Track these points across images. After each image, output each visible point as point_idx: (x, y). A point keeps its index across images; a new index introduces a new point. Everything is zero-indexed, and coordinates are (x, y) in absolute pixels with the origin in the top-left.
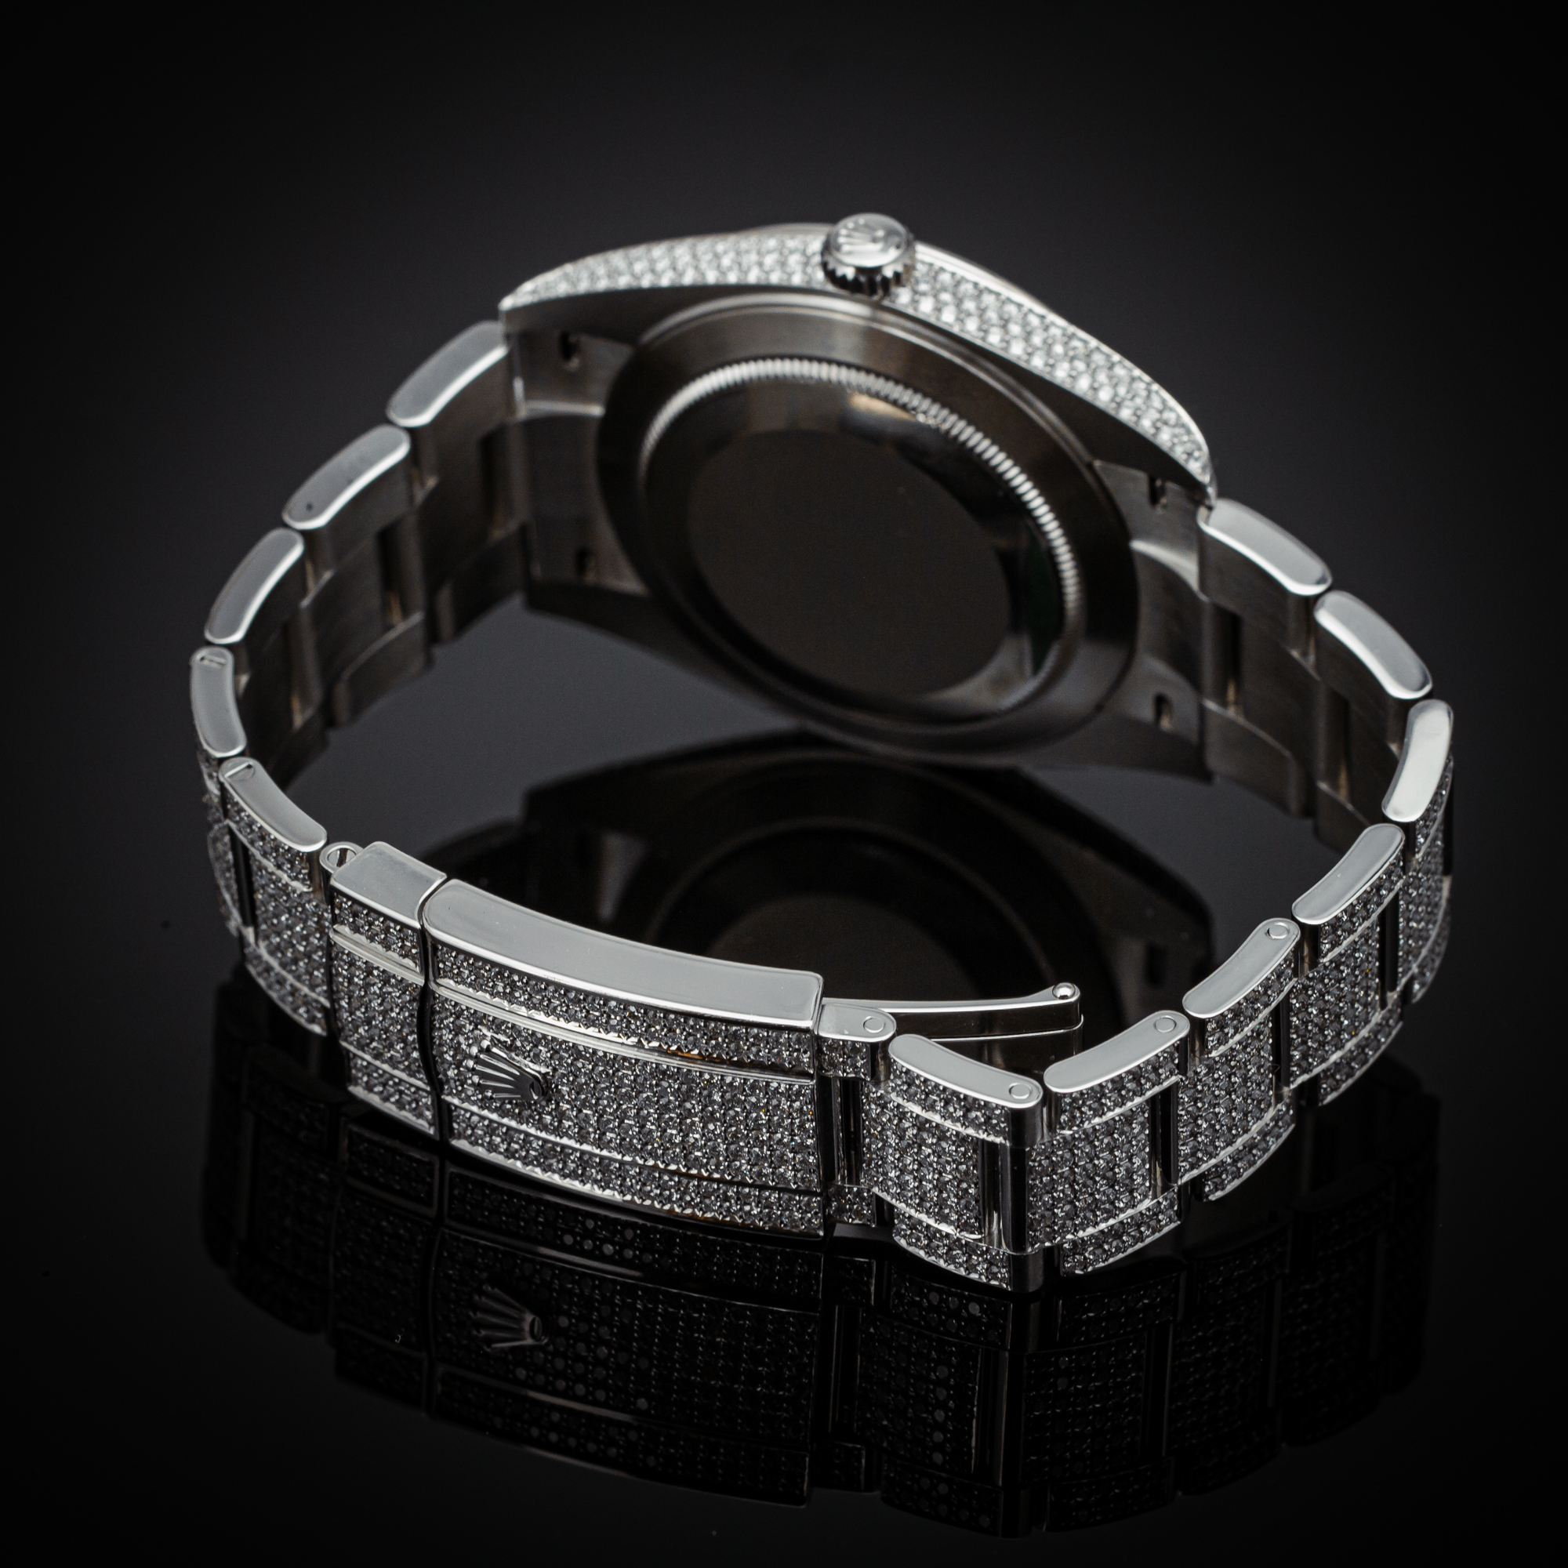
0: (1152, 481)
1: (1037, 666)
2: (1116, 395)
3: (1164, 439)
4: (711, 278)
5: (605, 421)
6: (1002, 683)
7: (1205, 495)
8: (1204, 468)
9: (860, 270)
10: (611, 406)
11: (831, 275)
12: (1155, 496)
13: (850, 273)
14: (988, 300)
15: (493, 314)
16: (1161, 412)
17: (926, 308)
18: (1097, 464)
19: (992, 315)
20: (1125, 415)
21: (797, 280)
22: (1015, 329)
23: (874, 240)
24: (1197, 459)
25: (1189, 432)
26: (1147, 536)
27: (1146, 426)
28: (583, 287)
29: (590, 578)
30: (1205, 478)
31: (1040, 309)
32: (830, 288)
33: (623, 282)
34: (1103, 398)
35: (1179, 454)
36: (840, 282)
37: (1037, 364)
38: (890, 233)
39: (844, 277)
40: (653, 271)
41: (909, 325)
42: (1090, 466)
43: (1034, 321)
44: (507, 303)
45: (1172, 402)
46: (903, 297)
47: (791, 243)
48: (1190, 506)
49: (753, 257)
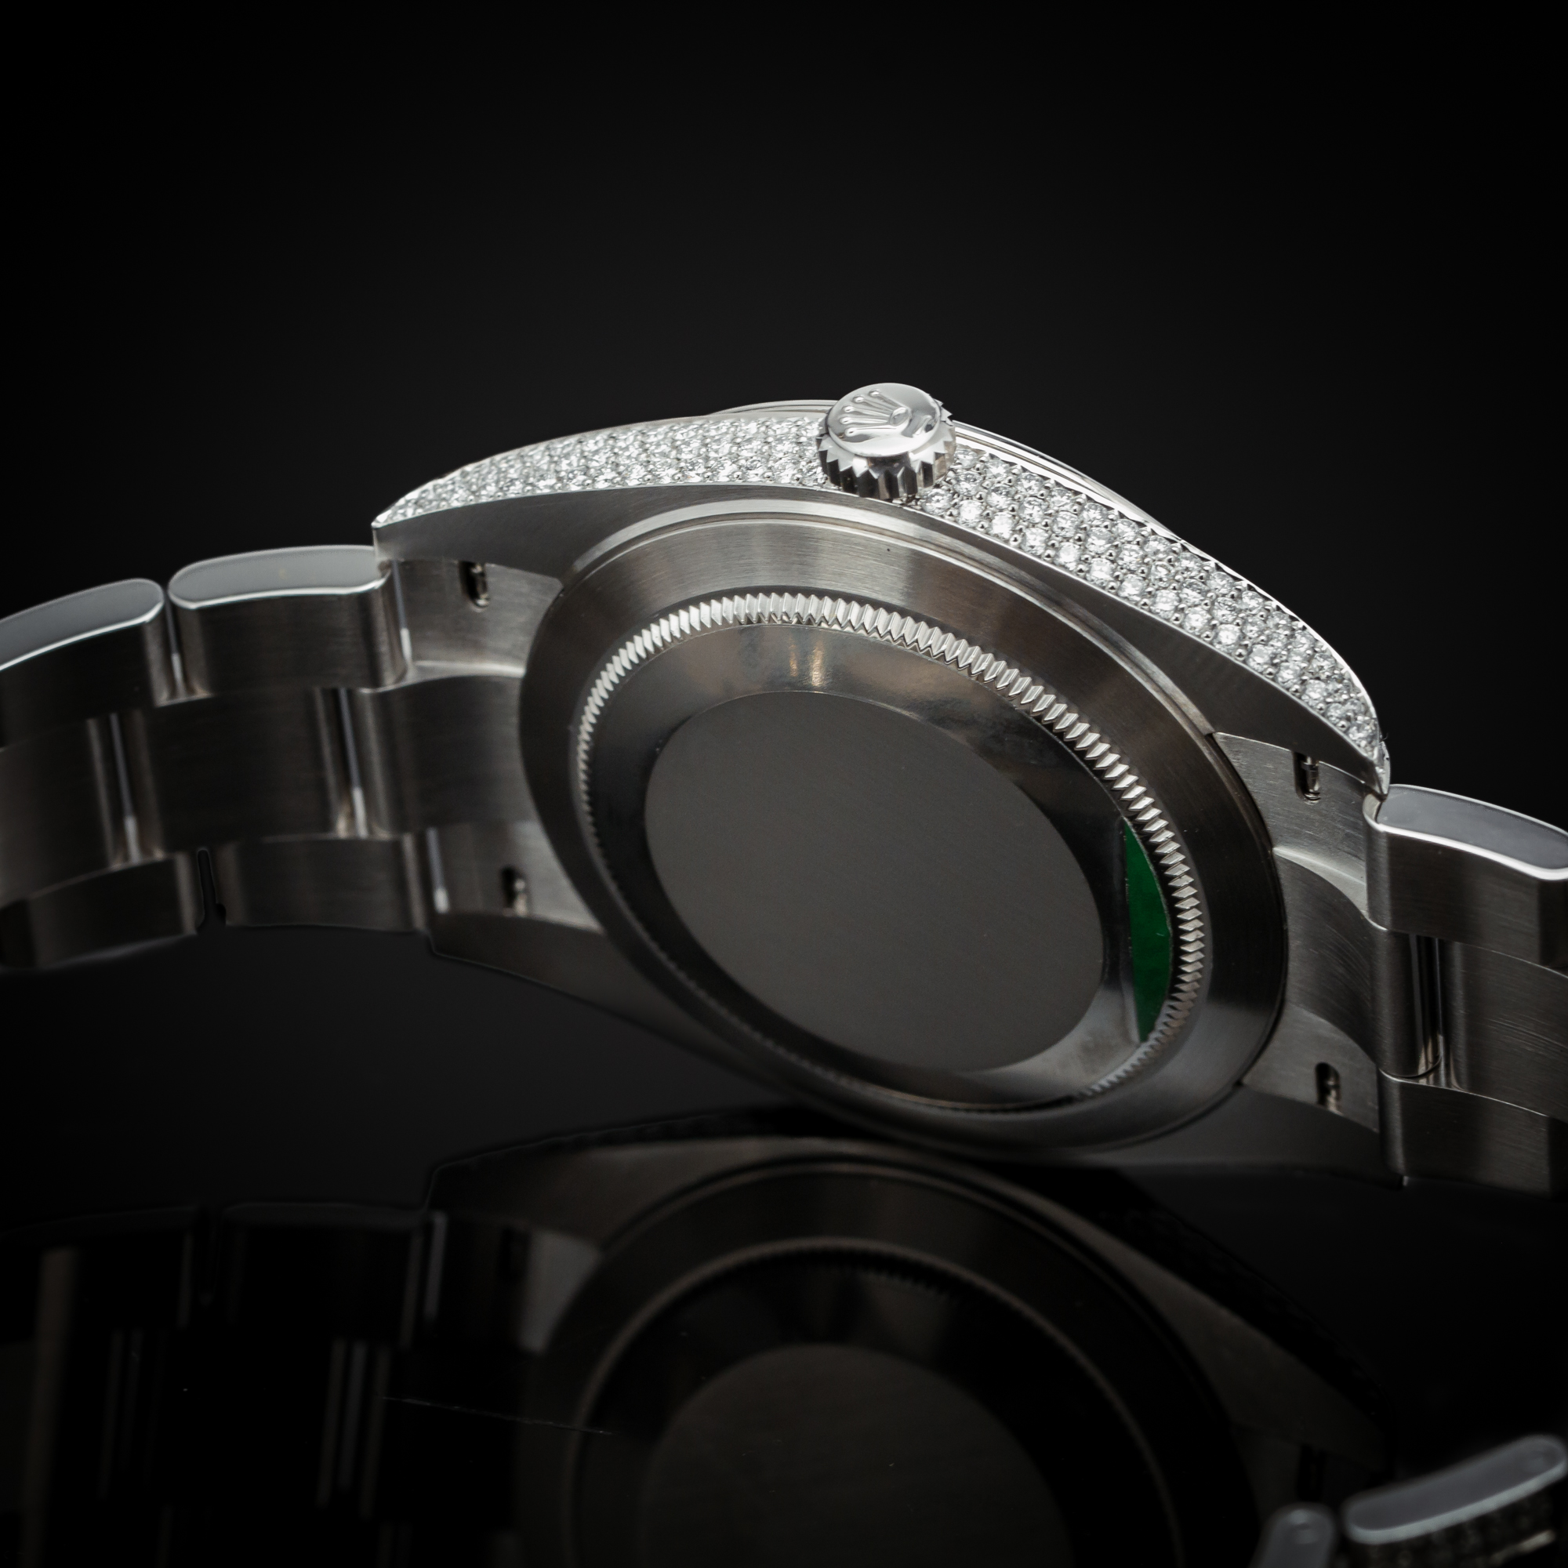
0: (1299, 759)
1: (1146, 1030)
2: (1243, 636)
3: (1313, 697)
4: (667, 477)
5: (527, 682)
6: (1097, 1052)
7: (1374, 779)
8: (1371, 739)
9: (876, 462)
10: (534, 665)
11: (832, 471)
12: (1303, 783)
13: (860, 467)
14: (1059, 500)
15: (364, 536)
16: (1309, 659)
17: (969, 514)
18: (1220, 736)
19: (1066, 522)
20: (1257, 663)
21: (786, 479)
22: (1097, 544)
23: (894, 420)
24: (1360, 728)
25: (1350, 687)
26: (1296, 838)
27: (1287, 678)
28: (489, 493)
29: (521, 908)
30: (1374, 755)
31: (1134, 513)
32: (832, 488)
33: (544, 487)
34: (1226, 639)
35: (1334, 719)
36: (845, 480)
37: (1130, 592)
38: (919, 409)
39: (850, 472)
40: (586, 471)
41: (946, 540)
42: (1210, 738)
43: (1128, 532)
44: (382, 520)
45: (1324, 645)
46: (936, 503)
47: (780, 429)
48: (1356, 796)
49: (726, 447)
